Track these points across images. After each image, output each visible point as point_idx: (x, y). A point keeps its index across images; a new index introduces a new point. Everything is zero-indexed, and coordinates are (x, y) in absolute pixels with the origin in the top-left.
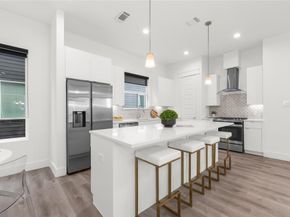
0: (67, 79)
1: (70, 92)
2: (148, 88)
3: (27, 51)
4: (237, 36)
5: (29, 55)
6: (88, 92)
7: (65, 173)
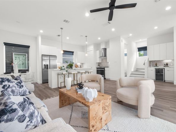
0: (42, 55)
1: (43, 58)
2: (74, 56)
3: (29, 46)
4: (99, 39)
5: (30, 47)
6: (49, 58)
7: (42, 83)
